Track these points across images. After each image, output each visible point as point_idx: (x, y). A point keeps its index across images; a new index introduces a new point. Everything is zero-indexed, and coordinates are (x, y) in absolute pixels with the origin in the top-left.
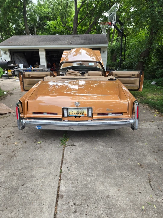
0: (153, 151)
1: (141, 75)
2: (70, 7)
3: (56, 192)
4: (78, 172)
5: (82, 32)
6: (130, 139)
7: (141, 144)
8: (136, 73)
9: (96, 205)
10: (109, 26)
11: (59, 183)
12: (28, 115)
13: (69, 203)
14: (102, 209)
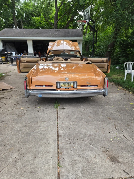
0: (117, 111)
1: (109, 61)
2: (52, 6)
3: (57, 134)
4: (69, 123)
5: (62, 27)
6: (102, 104)
7: (109, 107)
8: (105, 59)
9: (83, 139)
10: (84, 23)
11: (58, 129)
12: (32, 87)
13: (66, 139)
14: (86, 141)
